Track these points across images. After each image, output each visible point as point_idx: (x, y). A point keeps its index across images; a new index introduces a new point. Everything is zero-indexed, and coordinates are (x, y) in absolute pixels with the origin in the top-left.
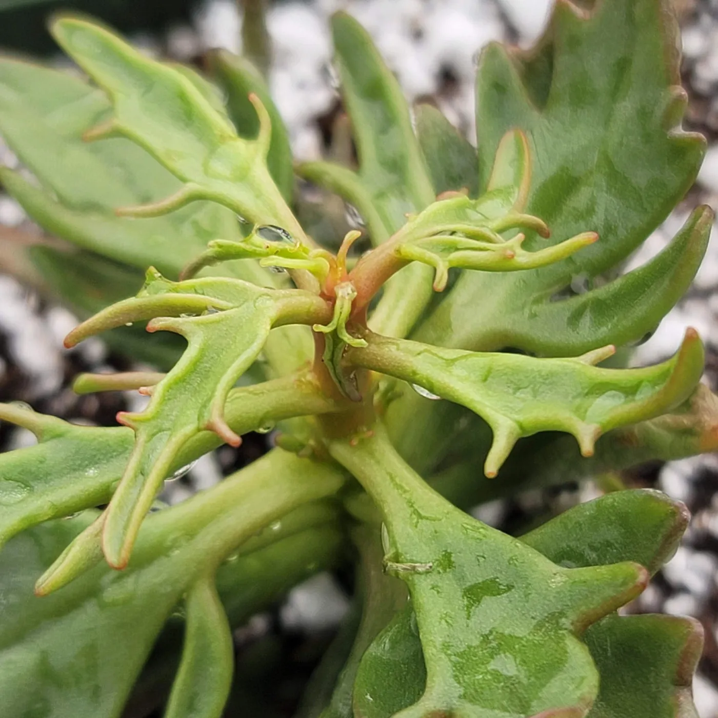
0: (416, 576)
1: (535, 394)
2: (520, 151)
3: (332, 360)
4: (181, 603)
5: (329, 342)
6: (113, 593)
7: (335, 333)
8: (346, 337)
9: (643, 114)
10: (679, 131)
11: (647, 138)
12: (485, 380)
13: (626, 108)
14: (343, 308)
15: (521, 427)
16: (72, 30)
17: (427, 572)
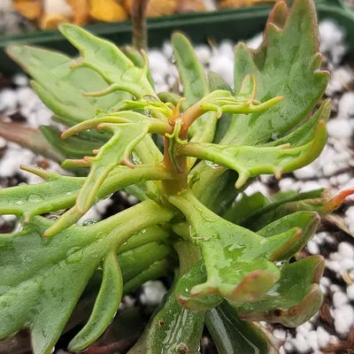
0: (204, 243)
1: (257, 161)
2: (252, 81)
3: (172, 151)
4: (101, 263)
5: (171, 143)
6: (72, 257)
7: (174, 138)
8: (178, 140)
9: (304, 66)
10: (318, 71)
11: (305, 76)
12: (236, 156)
13: (297, 65)
14: (178, 128)
15: (251, 172)
16: (67, 27)
17: (208, 241)
